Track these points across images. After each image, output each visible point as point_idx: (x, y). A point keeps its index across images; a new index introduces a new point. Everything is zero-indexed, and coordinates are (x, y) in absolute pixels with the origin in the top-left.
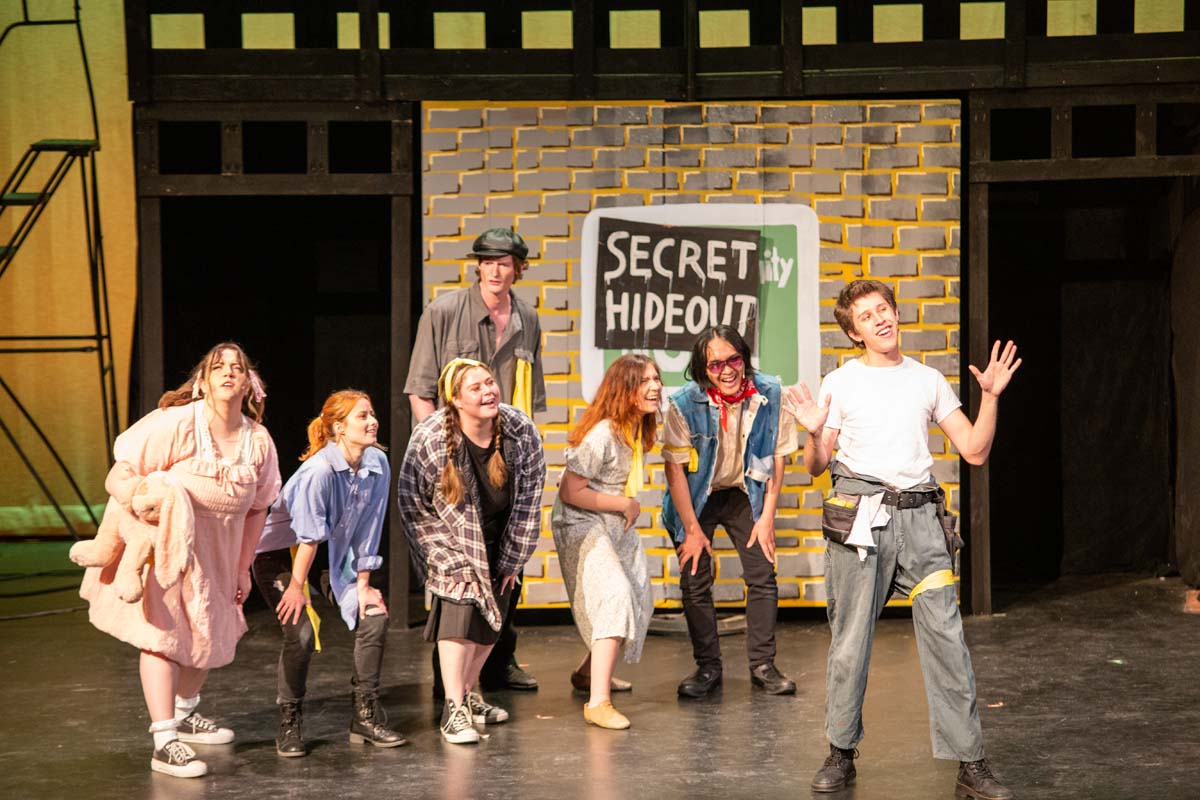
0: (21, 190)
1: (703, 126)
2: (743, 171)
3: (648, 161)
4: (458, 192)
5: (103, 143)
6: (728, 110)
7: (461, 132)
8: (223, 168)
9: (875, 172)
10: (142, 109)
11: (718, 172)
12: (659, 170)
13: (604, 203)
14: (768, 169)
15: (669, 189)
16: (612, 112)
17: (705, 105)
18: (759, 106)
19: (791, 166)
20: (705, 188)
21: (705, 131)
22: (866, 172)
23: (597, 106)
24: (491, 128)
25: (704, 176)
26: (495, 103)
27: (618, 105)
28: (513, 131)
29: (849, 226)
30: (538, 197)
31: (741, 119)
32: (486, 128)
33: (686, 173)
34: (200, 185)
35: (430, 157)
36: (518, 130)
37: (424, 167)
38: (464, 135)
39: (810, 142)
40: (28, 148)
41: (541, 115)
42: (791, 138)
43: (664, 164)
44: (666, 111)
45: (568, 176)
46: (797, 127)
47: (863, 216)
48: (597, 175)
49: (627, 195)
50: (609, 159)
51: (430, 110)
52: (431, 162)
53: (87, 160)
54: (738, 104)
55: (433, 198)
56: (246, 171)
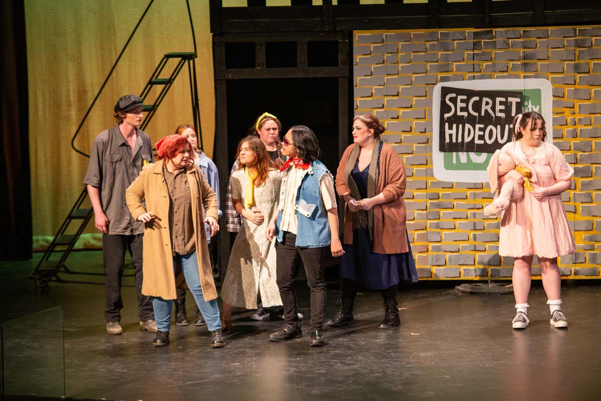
0: (159, 78)
1: (493, 40)
2: (514, 63)
3: (466, 58)
4: (371, 75)
5: (198, 54)
6: (506, 32)
7: (372, 45)
8: (257, 65)
9: (582, 61)
10: (217, 37)
11: (501, 63)
12: (471, 62)
13: (443, 79)
14: (526, 61)
15: (476, 72)
16: (448, 34)
17: (494, 30)
18: (522, 29)
19: (538, 60)
20: (495, 71)
21: (495, 42)
22: (576, 62)
23: (440, 31)
24: (387, 43)
25: (494, 65)
26: (389, 31)
27: (451, 30)
28: (398, 45)
29: (567, 88)
30: (411, 77)
31: (513, 37)
32: (385, 43)
33: (485, 64)
34: (244, 74)
35: (357, 58)
36: (400, 44)
37: (355, 63)
38: (374, 47)
39: (548, 47)
40: (163, 56)
41: (412, 37)
42: (538, 45)
43: (474, 60)
44: (474, 32)
45: (425, 66)
46: (541, 40)
47: (575, 84)
48: (441, 66)
49: (455, 75)
50: (446, 58)
51: (357, 35)
52: (358, 61)
53: (191, 62)
54: (511, 29)
55: (359, 78)
56: (267, 67)
